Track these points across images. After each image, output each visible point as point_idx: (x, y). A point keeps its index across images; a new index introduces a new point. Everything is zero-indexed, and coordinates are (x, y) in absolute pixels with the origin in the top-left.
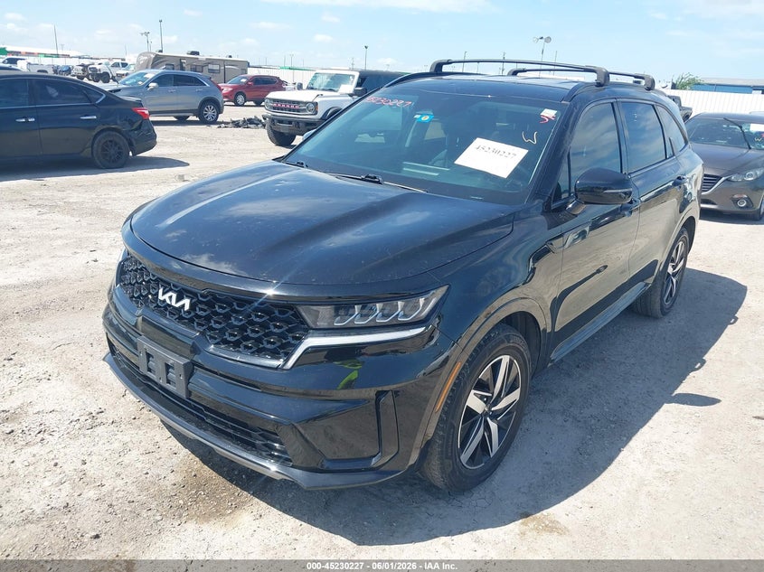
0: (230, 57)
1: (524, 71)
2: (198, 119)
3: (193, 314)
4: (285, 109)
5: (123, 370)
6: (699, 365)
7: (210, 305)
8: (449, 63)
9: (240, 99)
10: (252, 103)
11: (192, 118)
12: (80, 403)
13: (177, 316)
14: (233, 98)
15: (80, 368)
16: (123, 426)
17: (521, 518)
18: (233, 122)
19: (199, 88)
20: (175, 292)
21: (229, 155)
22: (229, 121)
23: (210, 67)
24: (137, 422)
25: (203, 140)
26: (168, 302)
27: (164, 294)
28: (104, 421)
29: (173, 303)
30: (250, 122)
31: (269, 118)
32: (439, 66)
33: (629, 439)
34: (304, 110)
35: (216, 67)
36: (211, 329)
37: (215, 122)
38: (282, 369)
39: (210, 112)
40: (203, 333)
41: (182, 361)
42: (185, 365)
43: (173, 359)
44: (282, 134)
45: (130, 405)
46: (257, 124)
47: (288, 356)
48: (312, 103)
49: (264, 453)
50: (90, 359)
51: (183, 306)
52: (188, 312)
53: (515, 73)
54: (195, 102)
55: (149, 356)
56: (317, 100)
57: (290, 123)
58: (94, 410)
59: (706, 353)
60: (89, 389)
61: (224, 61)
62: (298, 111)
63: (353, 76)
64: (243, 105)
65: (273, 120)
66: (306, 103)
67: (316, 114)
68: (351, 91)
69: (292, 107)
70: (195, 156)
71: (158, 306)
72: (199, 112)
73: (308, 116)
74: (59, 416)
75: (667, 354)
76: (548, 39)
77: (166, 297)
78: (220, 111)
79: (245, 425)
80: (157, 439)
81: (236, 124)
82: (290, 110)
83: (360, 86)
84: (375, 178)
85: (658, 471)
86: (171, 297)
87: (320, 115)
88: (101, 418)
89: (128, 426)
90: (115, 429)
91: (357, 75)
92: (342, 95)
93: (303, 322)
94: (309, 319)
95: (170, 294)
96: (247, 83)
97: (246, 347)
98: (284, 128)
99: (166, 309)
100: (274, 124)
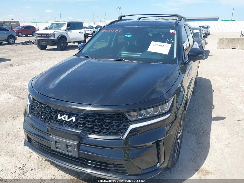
0: (12, 20)
1: (143, 18)
2: (7, 43)
3: (77, 123)
4: (43, 37)
5: (37, 148)
6: (213, 107)
7: (85, 118)
8: (125, 16)
9: (20, 34)
10: (24, 36)
11: (5, 43)
12: (13, 164)
13: (68, 125)
14: (17, 34)
15: (6, 148)
16: (37, 171)
17: (196, 172)
18: (21, 43)
19: (6, 32)
20: (66, 115)
21: (25, 55)
22: (20, 42)
23: (5, 24)
24: (42, 167)
25: (12, 50)
26: (63, 119)
27: (60, 116)
28: (28, 170)
29: (66, 119)
30: (28, 43)
31: (37, 40)
32: (121, 17)
33: (209, 135)
34: (50, 37)
35: (8, 24)
36: (87, 127)
37: (14, 43)
38: (122, 139)
39: (12, 40)
40: (83, 130)
41: (76, 143)
42: (77, 144)
43: (70, 142)
44: (42, 46)
45: (35, 160)
46: (31, 43)
47: (123, 133)
48: (53, 34)
49: (114, 172)
50: (9, 144)
51: (72, 120)
52: (74, 122)
53: (140, 19)
54: (5, 37)
55: (56, 142)
56: (55, 33)
57: (46, 41)
58: (20, 165)
59: (212, 102)
60: (14, 157)
61: (10, 21)
62: (48, 37)
63: (66, 24)
64: (21, 37)
65: (39, 41)
66: (51, 34)
67: (55, 38)
68: (66, 29)
69: (46, 36)
70: (13, 56)
71: (57, 121)
72: (7, 40)
73: (52, 39)
74: (6, 172)
75: (202, 105)
76: (120, 8)
77: (62, 117)
78: (15, 39)
79: (106, 163)
80: (53, 172)
81: (23, 44)
82: (45, 37)
83: (69, 27)
84: (120, 59)
85: (224, 144)
86: (65, 118)
87: (56, 38)
88: (25, 169)
89: (39, 170)
90: (34, 172)
91: (67, 23)
92: (63, 30)
93: (127, 119)
94: (129, 118)
95: (64, 116)
96: (21, 29)
97: (104, 133)
98: (43, 43)
99: (62, 123)
100: (39, 42)
